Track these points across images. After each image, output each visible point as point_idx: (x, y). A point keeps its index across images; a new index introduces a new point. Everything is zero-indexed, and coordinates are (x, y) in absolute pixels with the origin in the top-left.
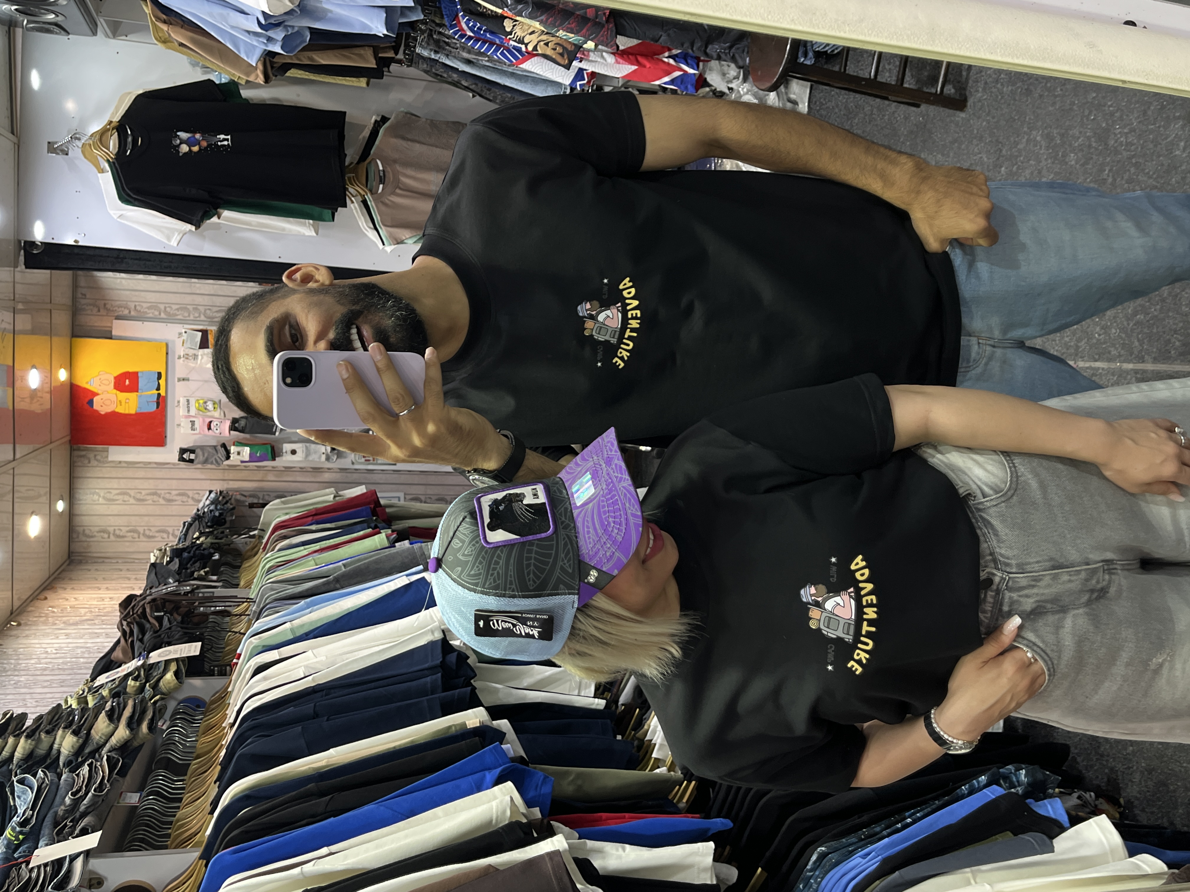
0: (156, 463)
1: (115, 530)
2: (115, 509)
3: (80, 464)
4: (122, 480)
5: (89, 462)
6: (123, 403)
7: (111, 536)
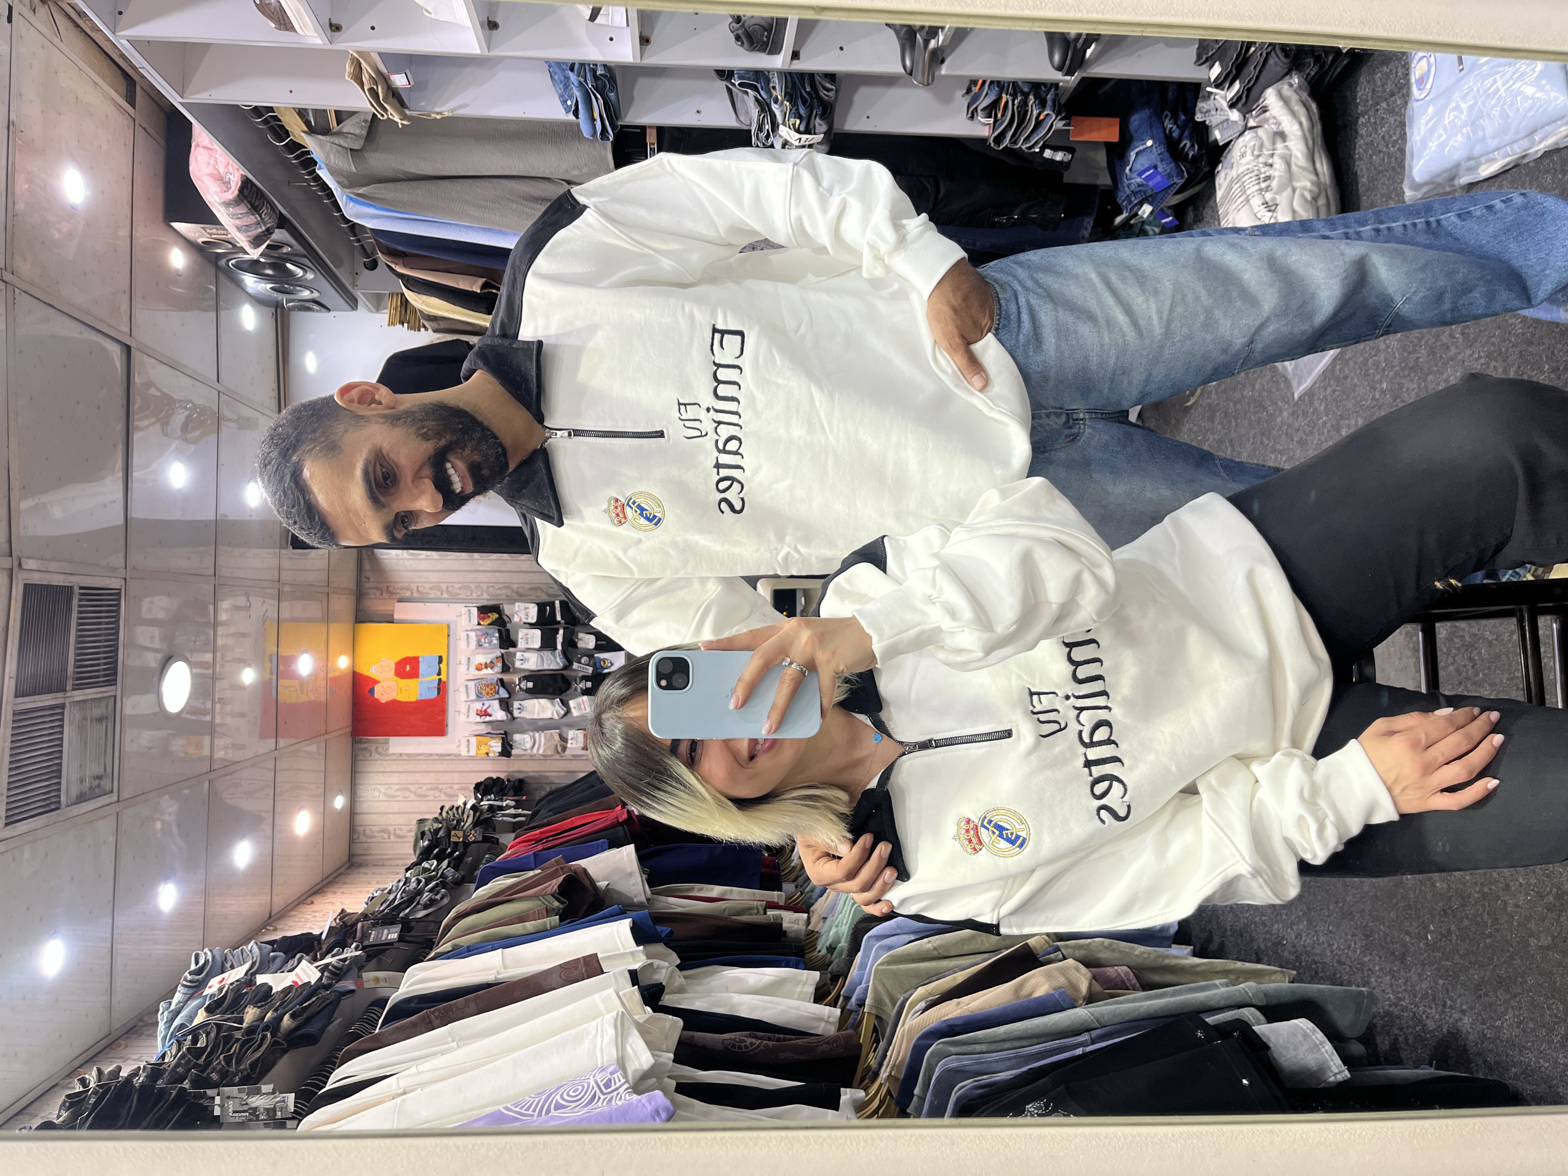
0: (437, 755)
1: (395, 830)
2: (396, 806)
3: (362, 757)
4: (402, 775)
5: (371, 756)
6: (404, 691)
7: (392, 837)
